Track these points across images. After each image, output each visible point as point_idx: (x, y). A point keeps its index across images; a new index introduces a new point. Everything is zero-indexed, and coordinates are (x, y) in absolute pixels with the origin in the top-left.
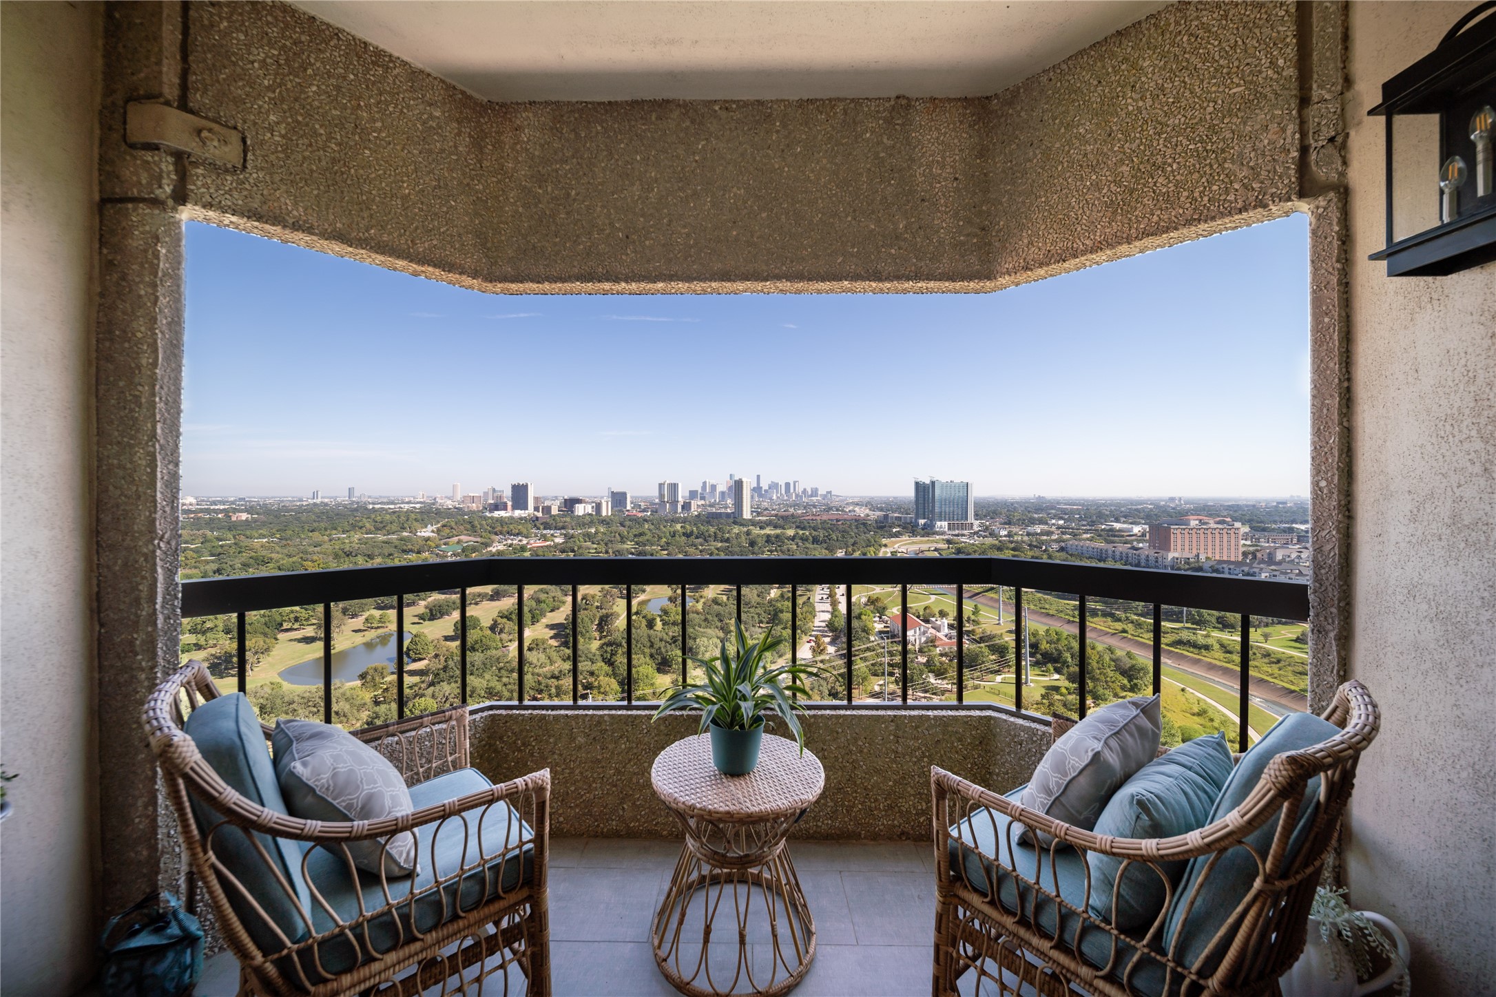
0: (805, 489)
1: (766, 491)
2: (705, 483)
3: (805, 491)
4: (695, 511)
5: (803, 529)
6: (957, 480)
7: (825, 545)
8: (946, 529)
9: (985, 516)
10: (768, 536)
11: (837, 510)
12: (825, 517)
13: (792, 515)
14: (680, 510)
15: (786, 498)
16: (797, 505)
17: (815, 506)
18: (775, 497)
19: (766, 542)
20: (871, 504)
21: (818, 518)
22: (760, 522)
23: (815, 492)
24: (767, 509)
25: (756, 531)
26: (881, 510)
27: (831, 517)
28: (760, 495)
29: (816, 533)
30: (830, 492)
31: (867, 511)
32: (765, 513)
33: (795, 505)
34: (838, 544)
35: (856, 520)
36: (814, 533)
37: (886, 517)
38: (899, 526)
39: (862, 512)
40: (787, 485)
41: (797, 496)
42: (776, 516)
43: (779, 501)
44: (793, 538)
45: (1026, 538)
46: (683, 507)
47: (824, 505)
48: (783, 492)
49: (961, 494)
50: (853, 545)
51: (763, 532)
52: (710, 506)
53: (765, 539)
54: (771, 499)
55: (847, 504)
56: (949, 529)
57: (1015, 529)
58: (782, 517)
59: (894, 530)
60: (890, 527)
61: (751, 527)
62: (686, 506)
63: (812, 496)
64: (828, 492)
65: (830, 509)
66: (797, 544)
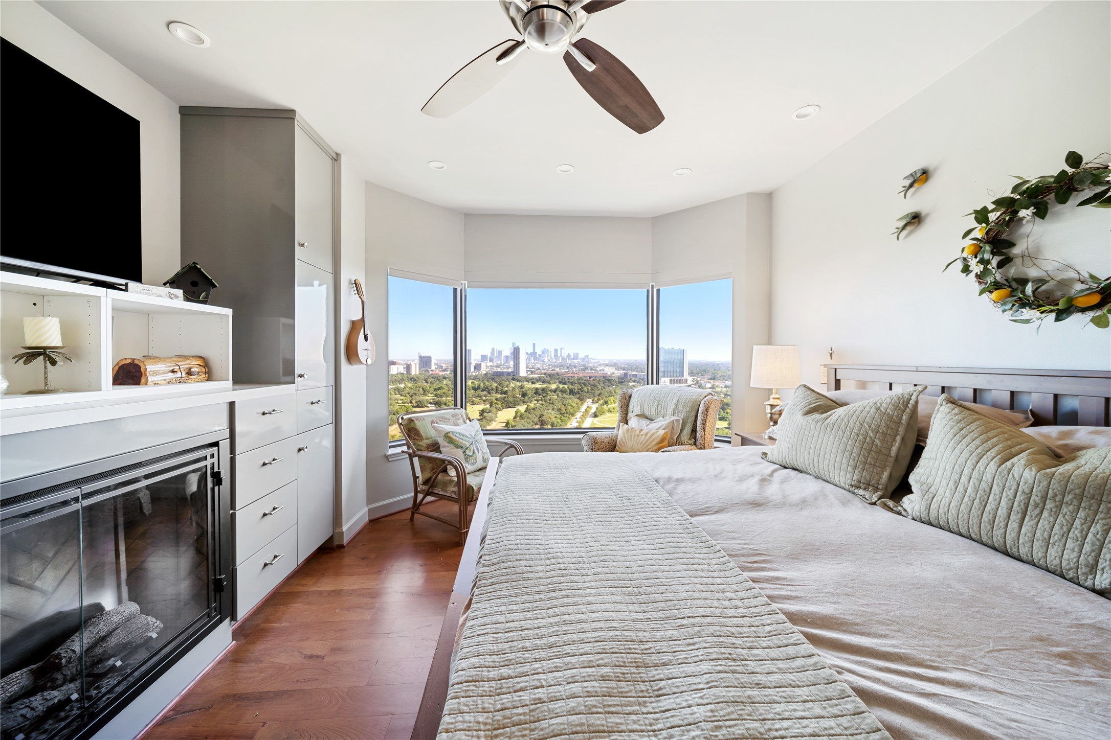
0: (569, 354)
1: (539, 355)
2: (493, 349)
3: (569, 356)
4: (483, 370)
5: (564, 383)
6: (676, 348)
7: (578, 396)
8: (668, 383)
9: (698, 374)
10: (537, 389)
11: (591, 369)
12: (581, 375)
13: (557, 374)
14: (472, 369)
15: (554, 360)
16: (562, 366)
17: (575, 367)
18: (546, 360)
19: (535, 393)
20: (616, 366)
21: (576, 376)
22: (533, 378)
23: (576, 356)
24: (539, 369)
25: (528, 385)
26: (624, 369)
27: (585, 375)
28: (535, 359)
29: (572, 387)
30: (587, 356)
31: (614, 370)
32: (538, 371)
33: (561, 366)
34: (587, 395)
35: (604, 377)
36: (571, 387)
37: (626, 374)
38: (634, 381)
39: (609, 371)
40: (556, 351)
41: (563, 359)
42: (545, 374)
43: (549, 363)
44: (555, 391)
45: (724, 390)
46: (475, 368)
47: (583, 365)
48: (553, 356)
49: (679, 358)
50: (599, 395)
51: (533, 386)
52: (496, 367)
53: (534, 391)
54: (543, 361)
55: (599, 365)
56: (671, 383)
57: (717, 383)
58: (550, 375)
59: (631, 384)
60: (629, 382)
61: (525, 383)
62: (478, 367)
63: (574, 359)
64: (586, 356)
65: (586, 368)
66: (558, 395)
